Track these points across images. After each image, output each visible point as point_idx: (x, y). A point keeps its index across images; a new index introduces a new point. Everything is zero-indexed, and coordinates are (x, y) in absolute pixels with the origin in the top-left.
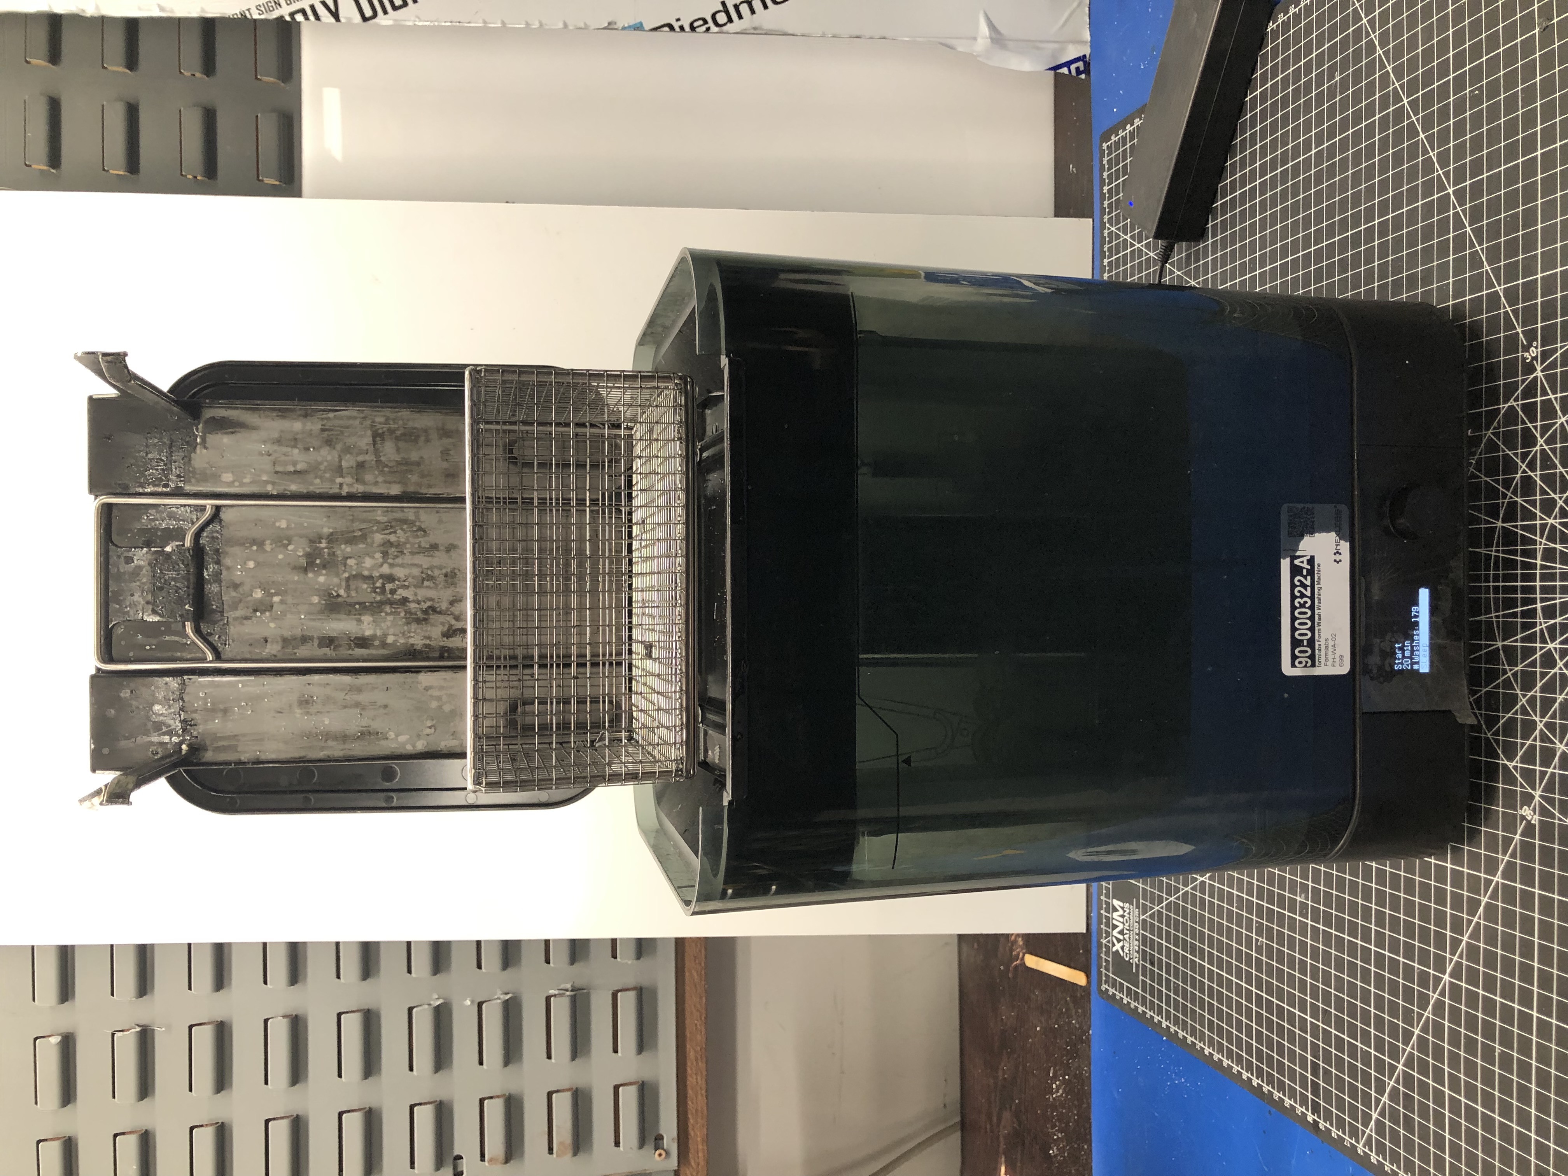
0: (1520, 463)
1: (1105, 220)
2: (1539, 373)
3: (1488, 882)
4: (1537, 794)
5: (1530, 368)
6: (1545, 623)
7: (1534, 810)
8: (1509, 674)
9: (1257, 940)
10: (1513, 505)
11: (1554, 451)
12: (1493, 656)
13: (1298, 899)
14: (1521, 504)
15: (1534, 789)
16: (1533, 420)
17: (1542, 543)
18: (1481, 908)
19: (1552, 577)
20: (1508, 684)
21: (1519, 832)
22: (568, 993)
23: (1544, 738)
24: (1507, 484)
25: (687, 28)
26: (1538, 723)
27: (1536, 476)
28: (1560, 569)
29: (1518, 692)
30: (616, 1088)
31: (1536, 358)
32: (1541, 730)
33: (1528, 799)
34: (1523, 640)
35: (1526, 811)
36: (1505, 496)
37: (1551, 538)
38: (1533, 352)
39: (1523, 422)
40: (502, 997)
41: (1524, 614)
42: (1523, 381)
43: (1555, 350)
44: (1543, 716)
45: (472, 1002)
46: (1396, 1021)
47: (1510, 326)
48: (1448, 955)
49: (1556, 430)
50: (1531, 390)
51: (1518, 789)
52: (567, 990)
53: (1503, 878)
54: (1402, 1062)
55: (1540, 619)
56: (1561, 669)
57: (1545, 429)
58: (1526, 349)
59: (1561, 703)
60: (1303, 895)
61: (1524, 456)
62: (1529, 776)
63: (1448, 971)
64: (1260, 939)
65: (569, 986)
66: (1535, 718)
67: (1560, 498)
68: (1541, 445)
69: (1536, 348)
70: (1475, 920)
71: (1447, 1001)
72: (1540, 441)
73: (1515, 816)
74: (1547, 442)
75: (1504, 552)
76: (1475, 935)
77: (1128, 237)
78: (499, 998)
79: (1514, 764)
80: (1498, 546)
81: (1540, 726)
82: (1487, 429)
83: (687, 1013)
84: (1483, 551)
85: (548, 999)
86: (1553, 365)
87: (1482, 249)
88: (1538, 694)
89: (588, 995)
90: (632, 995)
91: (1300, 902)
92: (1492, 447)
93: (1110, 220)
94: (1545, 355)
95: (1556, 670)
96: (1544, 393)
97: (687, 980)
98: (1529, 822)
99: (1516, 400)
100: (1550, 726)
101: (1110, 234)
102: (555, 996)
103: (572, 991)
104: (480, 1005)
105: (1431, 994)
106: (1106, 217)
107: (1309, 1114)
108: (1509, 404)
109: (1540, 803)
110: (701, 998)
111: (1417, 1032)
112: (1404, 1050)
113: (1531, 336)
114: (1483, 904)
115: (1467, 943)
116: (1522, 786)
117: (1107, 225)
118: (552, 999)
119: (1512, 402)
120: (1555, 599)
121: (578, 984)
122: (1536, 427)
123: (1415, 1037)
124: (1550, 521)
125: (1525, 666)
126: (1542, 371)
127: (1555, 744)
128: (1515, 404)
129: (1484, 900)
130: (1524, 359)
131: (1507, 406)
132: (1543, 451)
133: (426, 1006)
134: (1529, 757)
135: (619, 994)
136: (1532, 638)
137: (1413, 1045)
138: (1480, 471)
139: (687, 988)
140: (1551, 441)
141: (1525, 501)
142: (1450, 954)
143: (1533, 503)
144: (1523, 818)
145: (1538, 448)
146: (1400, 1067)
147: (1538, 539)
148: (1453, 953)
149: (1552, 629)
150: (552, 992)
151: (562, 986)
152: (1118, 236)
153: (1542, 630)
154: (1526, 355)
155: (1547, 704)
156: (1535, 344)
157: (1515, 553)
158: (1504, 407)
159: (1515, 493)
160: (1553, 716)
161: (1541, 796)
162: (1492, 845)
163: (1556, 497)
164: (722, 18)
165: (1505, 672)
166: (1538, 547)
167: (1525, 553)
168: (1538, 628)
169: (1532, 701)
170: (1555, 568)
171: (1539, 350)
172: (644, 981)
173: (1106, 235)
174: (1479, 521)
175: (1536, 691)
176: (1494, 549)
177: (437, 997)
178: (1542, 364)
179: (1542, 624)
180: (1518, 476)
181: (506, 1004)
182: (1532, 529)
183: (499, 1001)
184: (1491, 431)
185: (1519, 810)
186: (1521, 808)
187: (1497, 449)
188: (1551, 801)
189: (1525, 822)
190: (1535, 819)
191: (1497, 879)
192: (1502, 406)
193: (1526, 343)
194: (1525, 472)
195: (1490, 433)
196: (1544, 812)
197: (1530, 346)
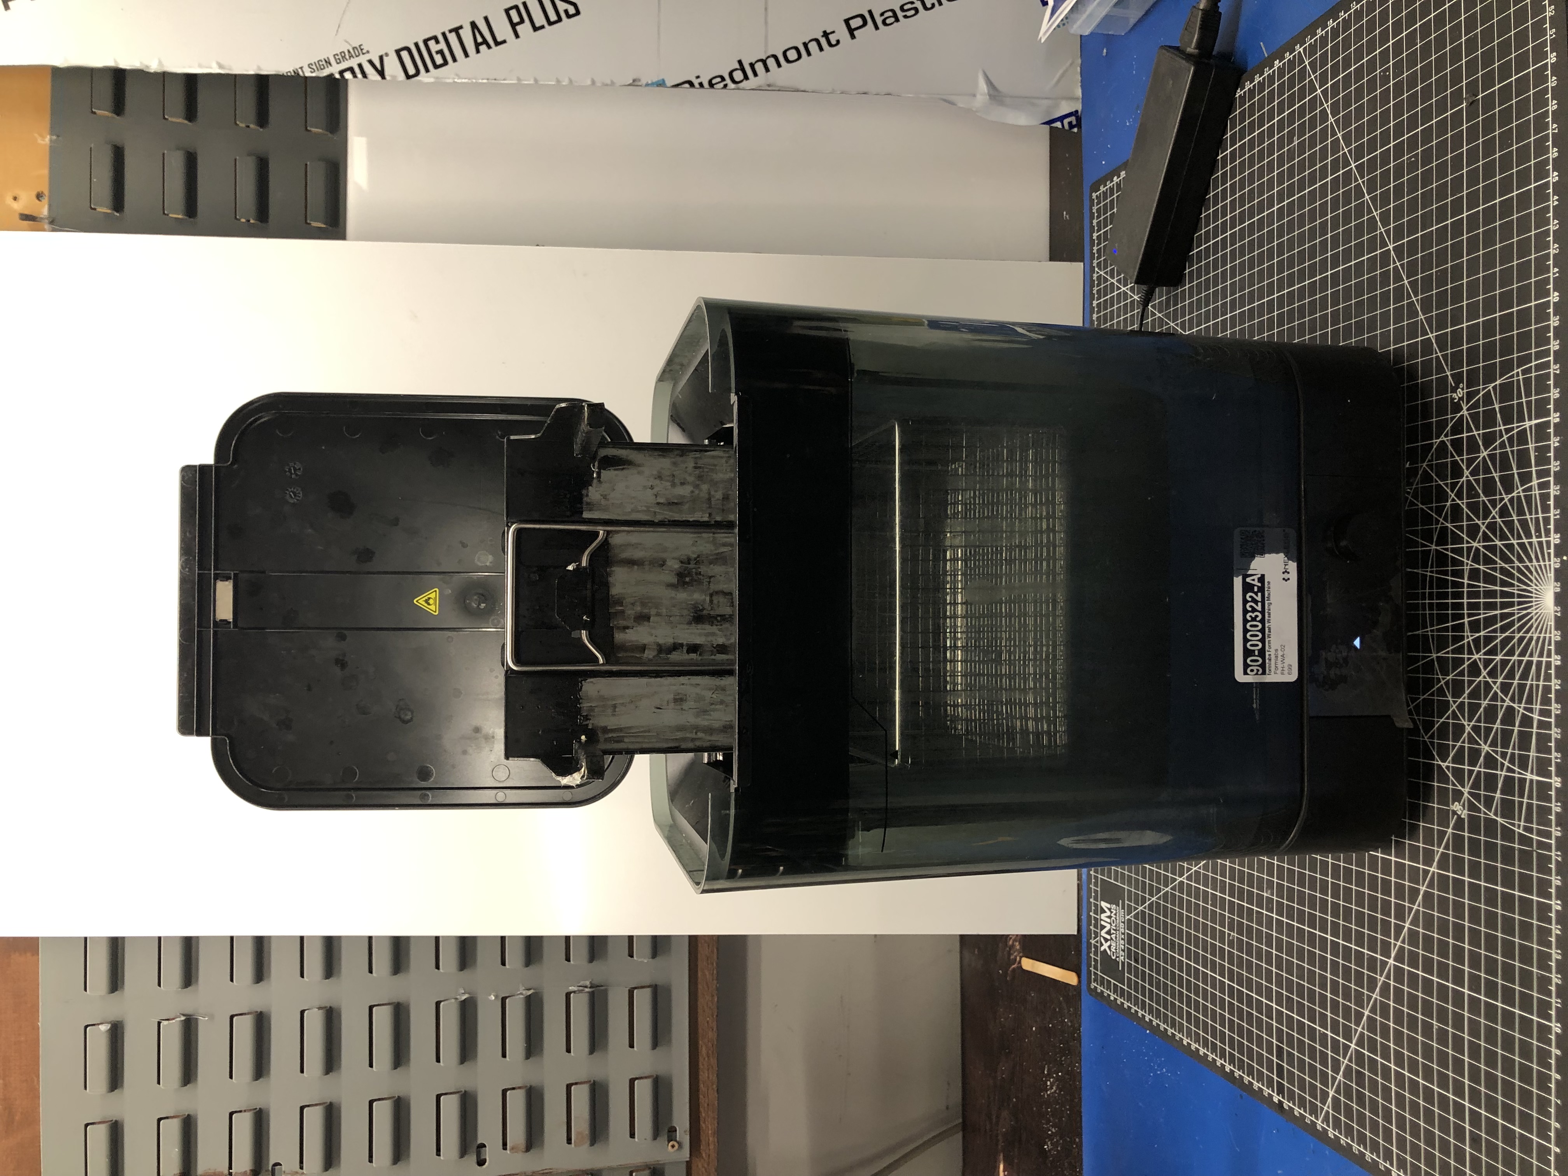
0: (1450, 493)
1: (1095, 265)
2: (1465, 412)
3: (1426, 873)
4: (1466, 790)
5: (1457, 408)
6: (1472, 636)
7: (1464, 806)
8: (1443, 682)
9: (1229, 935)
10: (1444, 530)
11: (1477, 481)
12: (1429, 667)
13: (1265, 894)
14: (1451, 529)
15: (1463, 787)
16: (1460, 454)
17: (1468, 564)
18: (1420, 897)
19: (1476, 595)
20: (1441, 691)
21: (1451, 826)
22: (587, 990)
23: (1471, 740)
24: (1439, 511)
25: (706, 85)
26: (1467, 727)
27: (1463, 504)
28: (1484, 587)
29: (1450, 699)
30: (632, 1082)
31: (1461, 399)
32: (1469, 733)
33: (1458, 795)
34: (1453, 652)
35: (1456, 807)
36: (1437, 522)
37: (1476, 560)
38: (1460, 393)
39: (1453, 456)
40: (524, 992)
41: (1454, 628)
42: (1452, 419)
43: (1478, 392)
44: (1470, 720)
45: (496, 997)
46: (1348, 1004)
47: (1440, 369)
48: (1392, 941)
49: (1479, 462)
50: (1458, 428)
51: (1451, 787)
52: (586, 987)
53: (1439, 868)
54: (1354, 1042)
55: (1467, 633)
56: (1485, 677)
57: (1470, 462)
58: (1454, 390)
59: (1485, 709)
60: (1269, 891)
61: (1453, 486)
62: (1459, 774)
63: (1393, 955)
64: (1232, 934)
65: (588, 983)
66: (1463, 722)
67: (1483, 524)
68: (1467, 477)
69: (1463, 389)
70: (1415, 907)
71: (1392, 983)
72: (1466, 473)
73: (1448, 811)
74: (1472, 474)
75: (1438, 572)
76: (1415, 922)
77: (1114, 281)
78: (521, 994)
79: (1446, 764)
80: (1432, 567)
81: (1468, 729)
82: (1422, 462)
83: (700, 1011)
84: (1420, 571)
85: (568, 995)
86: (1477, 405)
87: (1417, 300)
88: (1466, 701)
89: (605, 992)
90: (648, 992)
91: (1267, 897)
92: (1427, 477)
93: (1099, 265)
94: (1470, 396)
95: (1481, 678)
96: (1469, 430)
97: (699, 980)
98: (1459, 817)
99: (1446, 435)
100: (1476, 729)
101: (1099, 277)
102: (574, 992)
103: (590, 988)
104: (504, 1000)
105: (1378, 977)
106: (1095, 262)
107: (1275, 1095)
108: (1440, 439)
109: (1469, 799)
110: (713, 996)
111: (1367, 1013)
112: (1356, 1030)
113: (1458, 378)
114: (1422, 893)
115: (1409, 928)
116: (1454, 784)
117: (1096, 269)
118: (572, 995)
119: (1443, 438)
120: (1480, 614)
121: (596, 982)
122: (1462, 460)
123: (1365, 1018)
124: (1475, 544)
125: (1455, 675)
126: (1468, 410)
127: (1480, 745)
128: (1445, 439)
129: (1423, 889)
130: (1453, 399)
131: (1438, 440)
132: (1468, 481)
133: (453, 1001)
134: (1458, 759)
135: (635, 991)
136: (1460, 650)
137: (1364, 1026)
138: (1417, 499)
139: (700, 986)
140: (1475, 472)
141: (1453, 526)
142: (1395, 940)
143: (1460, 528)
144: (1454, 813)
145: (1464, 479)
146: (1353, 1046)
147: (1465, 561)
148: (1396, 939)
149: (1477, 641)
150: (571, 988)
151: (582, 983)
152: (1106, 280)
153: (1469, 642)
154: (1454, 395)
155: (1474, 709)
156: (1461, 385)
157: (1446, 573)
158: (1436, 442)
159: (1446, 519)
160: (1479, 721)
161: (1469, 793)
162: (1429, 840)
163: (1480, 523)
164: (738, 76)
165: (1439, 681)
166: (1465, 567)
167: (1455, 574)
168: (1466, 641)
169: (1461, 707)
170: (1479, 587)
171: (1465, 391)
172: (660, 981)
173: (1095, 278)
174: (1416, 544)
175: (1465, 698)
176: (1429, 569)
177: (463, 992)
178: (1467, 403)
179: (1469, 637)
180: (1448, 504)
181: (528, 999)
182: (1459, 551)
183: (522, 996)
184: (1425, 463)
185: (1451, 806)
186: (1453, 804)
187: (1431, 479)
188: (1477, 797)
189: (1456, 816)
190: (1464, 814)
191: (1433, 869)
192: (1434, 441)
193: (1453, 385)
194: (1453, 500)
195: (1424, 465)
196: (1472, 807)
197: (1457, 387)
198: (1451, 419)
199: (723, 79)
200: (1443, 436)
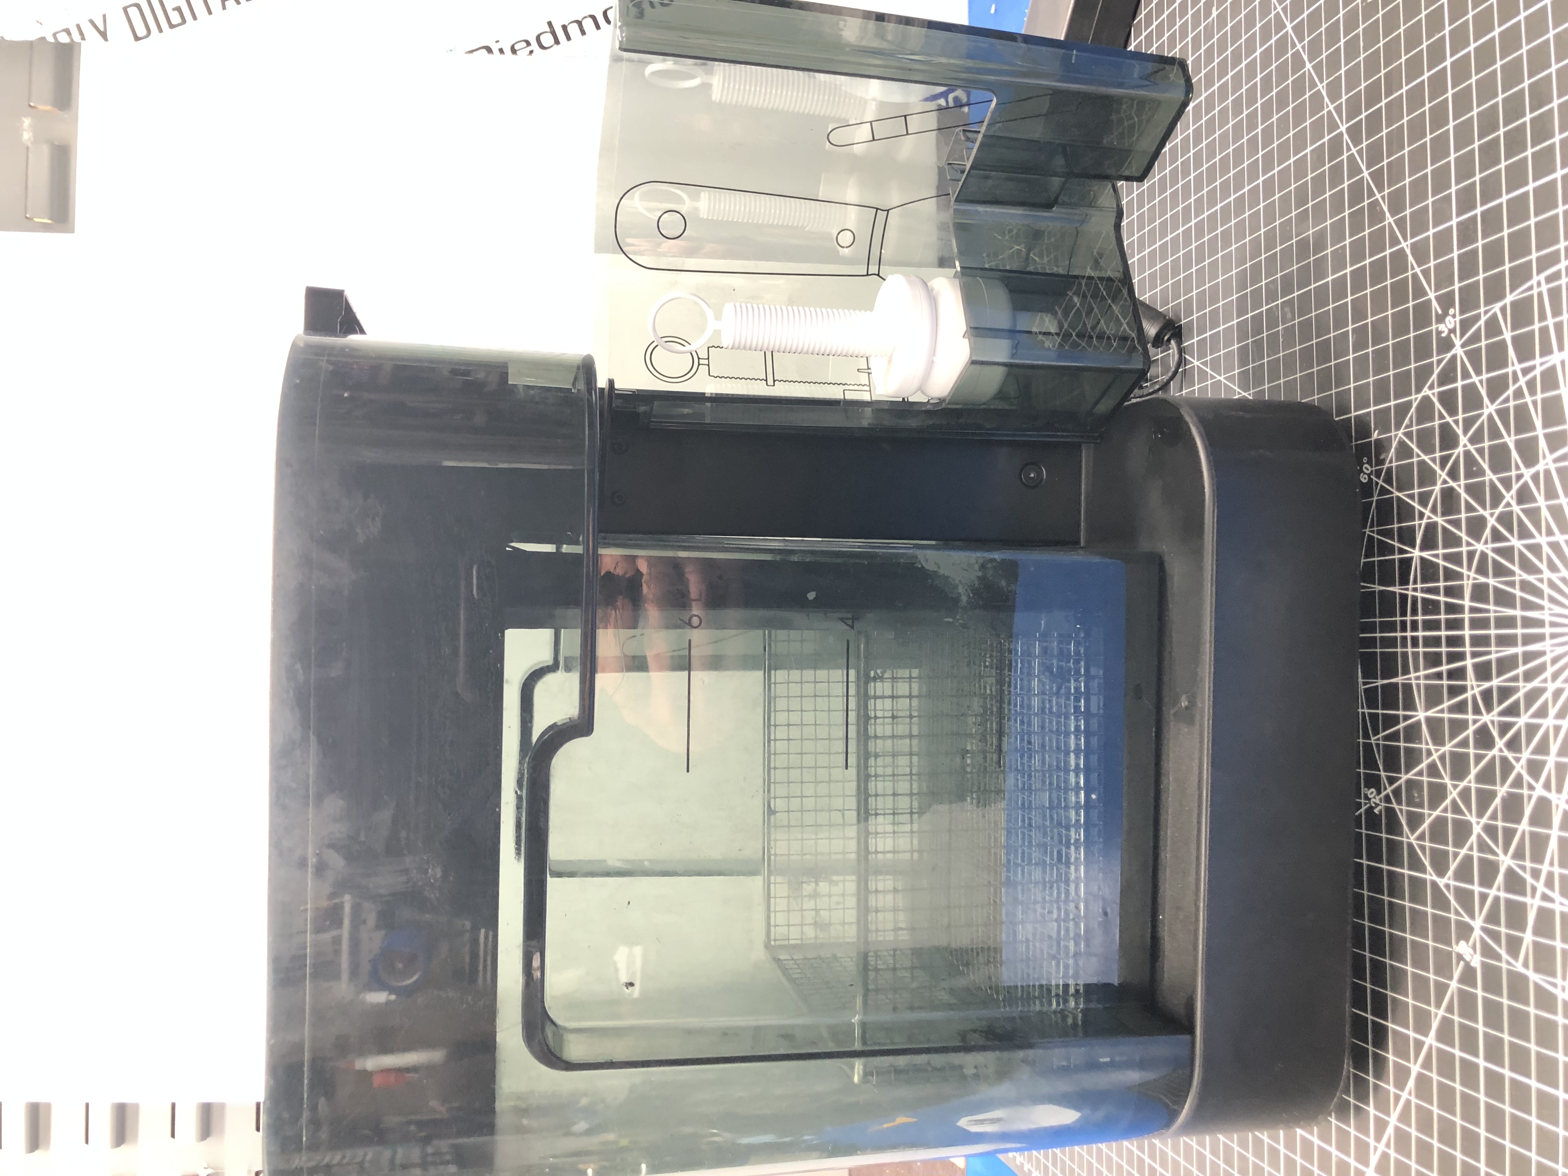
0: (1439, 471)
2: (1458, 350)
3: (1419, 1045)
4: (1478, 923)
5: (1446, 345)
6: (1478, 686)
7: (1474, 948)
10: (1431, 528)
11: (1481, 451)
14: (1444, 528)
15: (1472, 917)
16: (1453, 412)
17: (1470, 578)
19: (1483, 623)
21: (1456, 977)
23: (1483, 846)
24: (1424, 499)
25: (507, 50)
26: (1474, 825)
27: (1460, 487)
28: (1496, 612)
31: (1453, 331)
32: (1479, 836)
33: (1465, 931)
34: (1451, 709)
35: (1462, 948)
36: (1422, 515)
37: (1482, 570)
38: (1450, 323)
39: (1441, 417)
41: (1452, 675)
42: (1439, 361)
43: (1477, 318)
44: (1480, 815)
47: (1419, 291)
49: (1483, 423)
50: (1448, 376)
51: (1453, 916)
55: (1471, 680)
56: (1501, 750)
57: (1468, 424)
58: (1441, 319)
59: (1504, 800)
61: (1444, 461)
62: (1465, 898)
66: (1469, 817)
67: (1492, 515)
68: (1465, 446)
69: (1454, 316)
72: (1463, 440)
73: (1450, 953)
74: (1472, 441)
75: (1424, 591)
80: (1415, 583)
81: (1477, 829)
82: (1398, 428)
84: (1397, 590)
86: (1476, 338)
88: (1473, 785)
94: (1465, 325)
95: (1495, 752)
96: (1466, 375)
98: (1468, 965)
99: (1431, 387)
100: (1490, 830)
109: (1482, 939)
113: (1446, 302)
116: (1457, 913)
119: (1426, 391)
120: (1489, 653)
122: (1456, 422)
124: (1479, 547)
125: (1456, 746)
126: (1463, 346)
127: (1494, 853)
128: (1429, 393)
130: (1439, 333)
131: (1420, 396)
132: (1467, 454)
134: (1464, 873)
136: (1461, 707)
138: (1391, 484)
140: (1476, 439)
141: (1449, 522)
143: (1456, 523)
144: (1460, 957)
145: (1460, 449)
147: (1464, 571)
149: (1487, 695)
153: (1474, 696)
154: (1442, 327)
155: (1485, 799)
156: (1451, 311)
158: (1416, 398)
159: (1434, 511)
160: (1494, 817)
161: (1484, 929)
162: (1422, 993)
163: (1486, 514)
164: (547, 40)
166: (1465, 582)
167: (1449, 592)
168: (1469, 694)
169: (1465, 794)
170: (1488, 611)
171: (1458, 318)
175: (1470, 781)
176: (1411, 586)
178: (1461, 337)
179: (1474, 688)
180: (1438, 488)
182: (1456, 559)
184: (1402, 431)
185: (1454, 946)
186: (1457, 943)
187: (1409, 453)
188: (1495, 936)
189: (1462, 963)
190: (1476, 961)
191: (1430, 1040)
192: (1413, 397)
193: (1440, 312)
194: (1445, 482)
195: (1400, 433)
196: (1487, 951)
197: (1446, 314)
198: (1437, 362)
199: (528, 43)
200: (1426, 388)
